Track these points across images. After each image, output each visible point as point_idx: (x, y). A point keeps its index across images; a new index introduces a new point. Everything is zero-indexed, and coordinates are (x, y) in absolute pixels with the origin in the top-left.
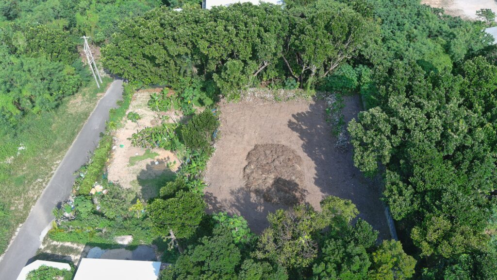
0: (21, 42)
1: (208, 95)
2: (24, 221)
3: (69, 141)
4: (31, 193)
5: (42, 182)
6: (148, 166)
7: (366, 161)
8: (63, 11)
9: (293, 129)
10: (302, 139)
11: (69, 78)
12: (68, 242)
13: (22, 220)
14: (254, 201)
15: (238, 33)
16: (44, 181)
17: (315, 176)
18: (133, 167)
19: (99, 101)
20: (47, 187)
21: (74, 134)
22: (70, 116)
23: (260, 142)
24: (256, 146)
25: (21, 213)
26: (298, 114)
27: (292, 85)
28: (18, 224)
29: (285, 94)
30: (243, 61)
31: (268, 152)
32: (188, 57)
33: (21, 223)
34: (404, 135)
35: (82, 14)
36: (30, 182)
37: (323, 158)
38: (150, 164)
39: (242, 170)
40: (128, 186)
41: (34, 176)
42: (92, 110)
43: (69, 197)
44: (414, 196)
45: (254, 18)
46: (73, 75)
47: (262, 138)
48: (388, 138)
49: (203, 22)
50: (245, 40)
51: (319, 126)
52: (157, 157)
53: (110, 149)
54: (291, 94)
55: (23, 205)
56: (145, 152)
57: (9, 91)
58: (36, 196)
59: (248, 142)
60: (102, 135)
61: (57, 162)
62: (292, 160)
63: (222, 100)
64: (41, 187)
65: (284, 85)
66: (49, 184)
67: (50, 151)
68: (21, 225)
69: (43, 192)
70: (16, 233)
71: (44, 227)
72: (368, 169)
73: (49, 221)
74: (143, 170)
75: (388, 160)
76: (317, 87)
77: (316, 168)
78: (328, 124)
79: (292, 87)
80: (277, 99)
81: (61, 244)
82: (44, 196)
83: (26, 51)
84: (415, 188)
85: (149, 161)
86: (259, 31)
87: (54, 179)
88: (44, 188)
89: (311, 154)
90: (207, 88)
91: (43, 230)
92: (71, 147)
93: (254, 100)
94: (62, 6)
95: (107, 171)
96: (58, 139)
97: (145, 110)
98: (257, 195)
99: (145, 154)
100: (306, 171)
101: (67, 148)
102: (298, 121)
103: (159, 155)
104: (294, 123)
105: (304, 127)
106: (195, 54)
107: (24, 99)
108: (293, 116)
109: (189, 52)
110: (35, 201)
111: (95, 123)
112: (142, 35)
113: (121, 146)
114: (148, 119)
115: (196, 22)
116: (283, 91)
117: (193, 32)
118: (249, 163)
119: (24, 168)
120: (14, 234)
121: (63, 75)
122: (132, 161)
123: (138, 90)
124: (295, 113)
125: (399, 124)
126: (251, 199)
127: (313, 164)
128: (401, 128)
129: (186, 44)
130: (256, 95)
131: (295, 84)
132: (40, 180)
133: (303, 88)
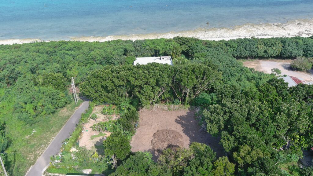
0: (40, 80)
1: (133, 106)
2: (34, 164)
3: (60, 128)
4: (38, 152)
5: (44, 147)
6: (100, 140)
7: (213, 129)
8: (61, 69)
9: (178, 123)
10: (183, 127)
11: (62, 98)
12: (57, 173)
13: (33, 164)
14: (156, 155)
15: (149, 74)
16: (45, 146)
17: (189, 144)
18: (92, 140)
19: (76, 111)
20: (47, 149)
21: (62, 125)
22: (60, 117)
23: (161, 129)
24: (158, 131)
25: (32, 161)
26: (180, 116)
27: (177, 102)
28: (30, 165)
29: (174, 107)
30: (151, 87)
31: (164, 133)
32: (124, 87)
33: (32, 165)
34: (230, 115)
35: (70, 70)
36: (38, 147)
37: (193, 136)
38: (101, 139)
39: (151, 141)
40: (90, 149)
41: (40, 144)
42: (72, 115)
43: (58, 153)
44: (235, 141)
45: (157, 67)
46: (64, 97)
47: (161, 127)
48: (222, 116)
49: (132, 69)
50: (153, 77)
51: (191, 122)
52: (105, 136)
53: (81, 132)
54: (177, 107)
55: (33, 157)
56: (99, 133)
57: (32, 103)
58: (40, 153)
59: (154, 129)
60: (77, 125)
61: (53, 138)
62: (177, 136)
63: (141, 110)
64: (43, 148)
65: (173, 103)
66: (48, 148)
67: (49, 133)
68: (32, 166)
69: (44, 151)
70: (29, 170)
71: (44, 167)
72: (214, 133)
73: (47, 164)
74: (98, 142)
75: (223, 127)
76: (191, 103)
77: (190, 140)
78: (197, 121)
79: (177, 103)
80: (169, 109)
81: (53, 174)
82: (45, 153)
83: (42, 85)
84: (235, 137)
85: (101, 137)
86: (160, 73)
87: (51, 145)
88: (45, 149)
89: (187, 134)
90: (133, 103)
91: (43, 168)
92: (60, 131)
93: (157, 110)
94: (60, 67)
95: (79, 141)
96: (53, 127)
97: (100, 114)
98: (158, 153)
99: (99, 134)
100: (184, 142)
101: (58, 131)
102: (181, 119)
103: (106, 135)
104: (178, 120)
105: (184, 122)
106: (128, 85)
107: (39, 107)
108: (178, 117)
109: (125, 84)
110: (40, 155)
111: (74, 120)
112: (102, 76)
113: (86, 131)
114: (101, 118)
115: (129, 70)
116: (172, 106)
117: (127, 74)
118: (154, 138)
119: (35, 141)
120: (28, 170)
121: (59, 97)
122: (92, 137)
123: (96, 106)
124: (179, 116)
125: (227, 110)
126: (155, 155)
127: (188, 138)
128: (228, 112)
129: (123, 80)
130: (159, 107)
131: (178, 102)
132: (43, 146)
133: (183, 104)
